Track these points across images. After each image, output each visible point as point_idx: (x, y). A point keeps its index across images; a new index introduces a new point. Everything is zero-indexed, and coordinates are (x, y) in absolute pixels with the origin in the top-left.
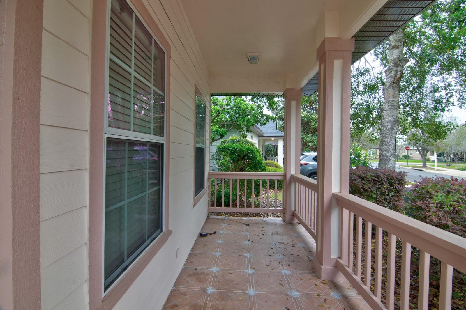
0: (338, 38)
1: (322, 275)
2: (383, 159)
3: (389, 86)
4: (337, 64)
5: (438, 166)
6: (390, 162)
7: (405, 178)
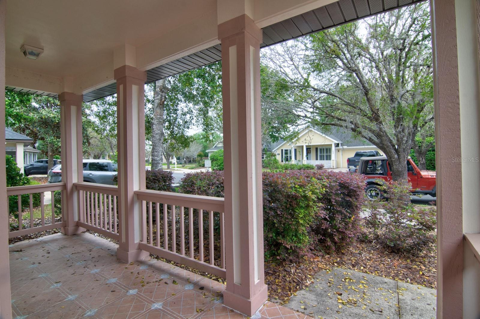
0: (136, 68)
1: (129, 259)
2: (155, 163)
3: (157, 106)
4: (135, 89)
5: (177, 167)
6: (159, 165)
7: (172, 175)
